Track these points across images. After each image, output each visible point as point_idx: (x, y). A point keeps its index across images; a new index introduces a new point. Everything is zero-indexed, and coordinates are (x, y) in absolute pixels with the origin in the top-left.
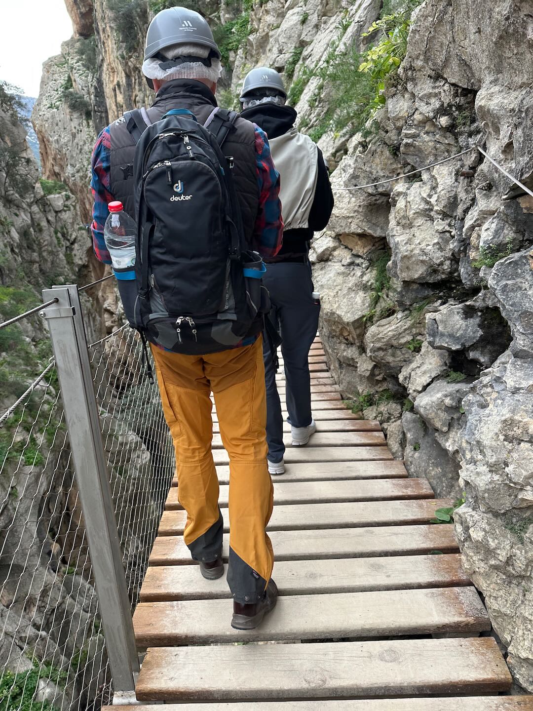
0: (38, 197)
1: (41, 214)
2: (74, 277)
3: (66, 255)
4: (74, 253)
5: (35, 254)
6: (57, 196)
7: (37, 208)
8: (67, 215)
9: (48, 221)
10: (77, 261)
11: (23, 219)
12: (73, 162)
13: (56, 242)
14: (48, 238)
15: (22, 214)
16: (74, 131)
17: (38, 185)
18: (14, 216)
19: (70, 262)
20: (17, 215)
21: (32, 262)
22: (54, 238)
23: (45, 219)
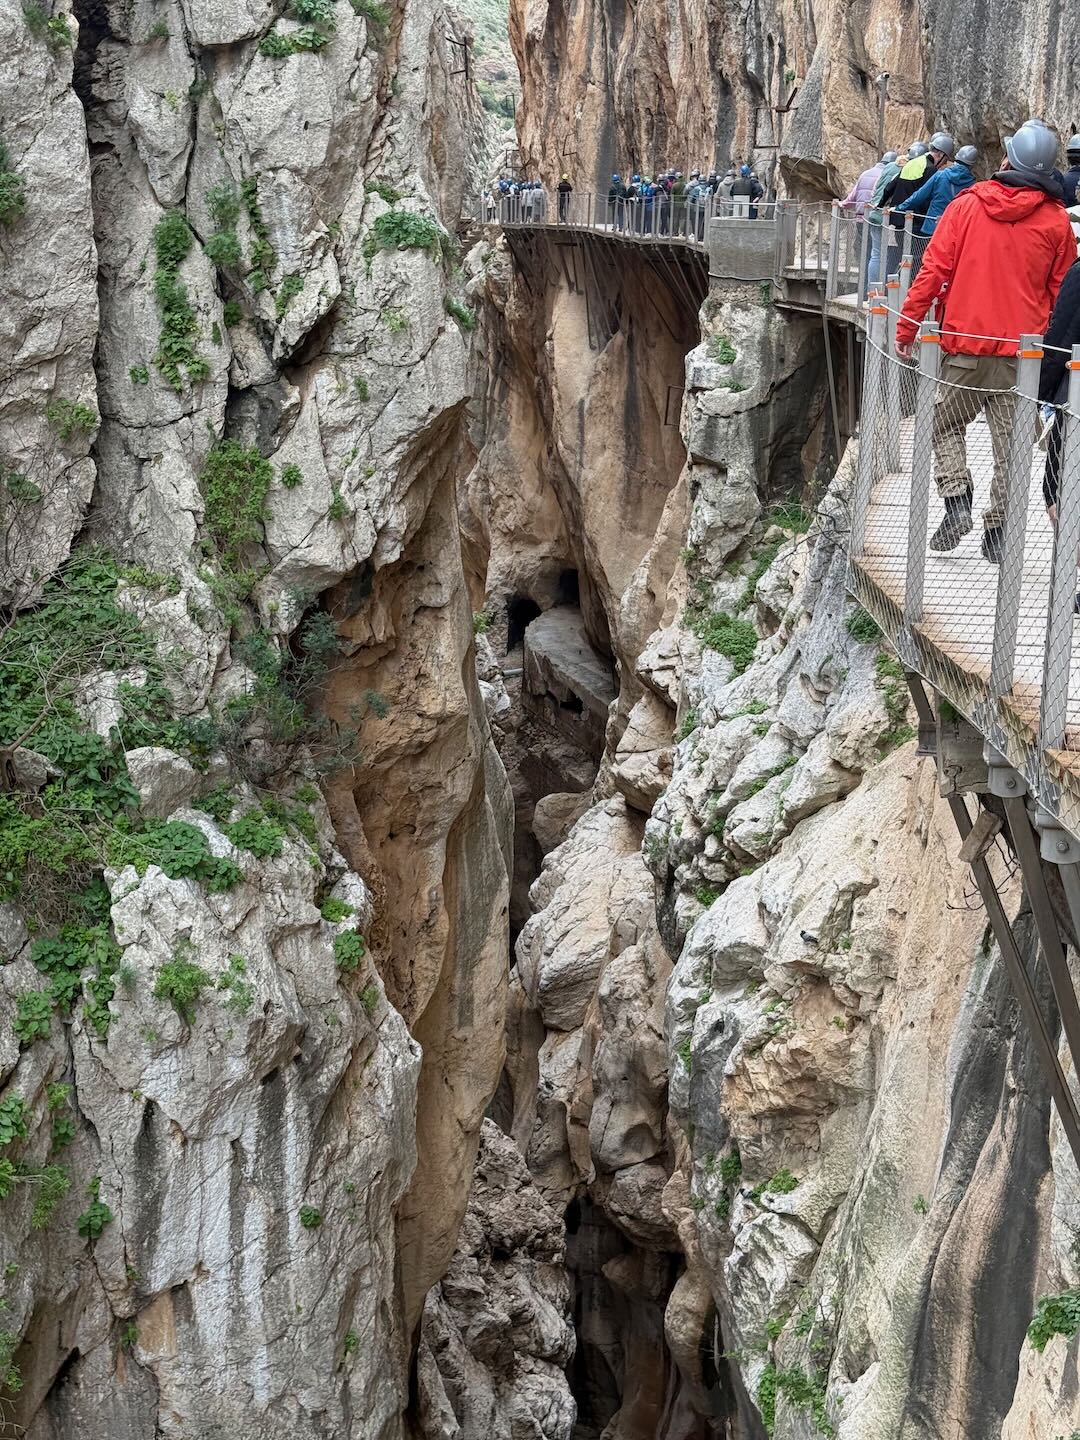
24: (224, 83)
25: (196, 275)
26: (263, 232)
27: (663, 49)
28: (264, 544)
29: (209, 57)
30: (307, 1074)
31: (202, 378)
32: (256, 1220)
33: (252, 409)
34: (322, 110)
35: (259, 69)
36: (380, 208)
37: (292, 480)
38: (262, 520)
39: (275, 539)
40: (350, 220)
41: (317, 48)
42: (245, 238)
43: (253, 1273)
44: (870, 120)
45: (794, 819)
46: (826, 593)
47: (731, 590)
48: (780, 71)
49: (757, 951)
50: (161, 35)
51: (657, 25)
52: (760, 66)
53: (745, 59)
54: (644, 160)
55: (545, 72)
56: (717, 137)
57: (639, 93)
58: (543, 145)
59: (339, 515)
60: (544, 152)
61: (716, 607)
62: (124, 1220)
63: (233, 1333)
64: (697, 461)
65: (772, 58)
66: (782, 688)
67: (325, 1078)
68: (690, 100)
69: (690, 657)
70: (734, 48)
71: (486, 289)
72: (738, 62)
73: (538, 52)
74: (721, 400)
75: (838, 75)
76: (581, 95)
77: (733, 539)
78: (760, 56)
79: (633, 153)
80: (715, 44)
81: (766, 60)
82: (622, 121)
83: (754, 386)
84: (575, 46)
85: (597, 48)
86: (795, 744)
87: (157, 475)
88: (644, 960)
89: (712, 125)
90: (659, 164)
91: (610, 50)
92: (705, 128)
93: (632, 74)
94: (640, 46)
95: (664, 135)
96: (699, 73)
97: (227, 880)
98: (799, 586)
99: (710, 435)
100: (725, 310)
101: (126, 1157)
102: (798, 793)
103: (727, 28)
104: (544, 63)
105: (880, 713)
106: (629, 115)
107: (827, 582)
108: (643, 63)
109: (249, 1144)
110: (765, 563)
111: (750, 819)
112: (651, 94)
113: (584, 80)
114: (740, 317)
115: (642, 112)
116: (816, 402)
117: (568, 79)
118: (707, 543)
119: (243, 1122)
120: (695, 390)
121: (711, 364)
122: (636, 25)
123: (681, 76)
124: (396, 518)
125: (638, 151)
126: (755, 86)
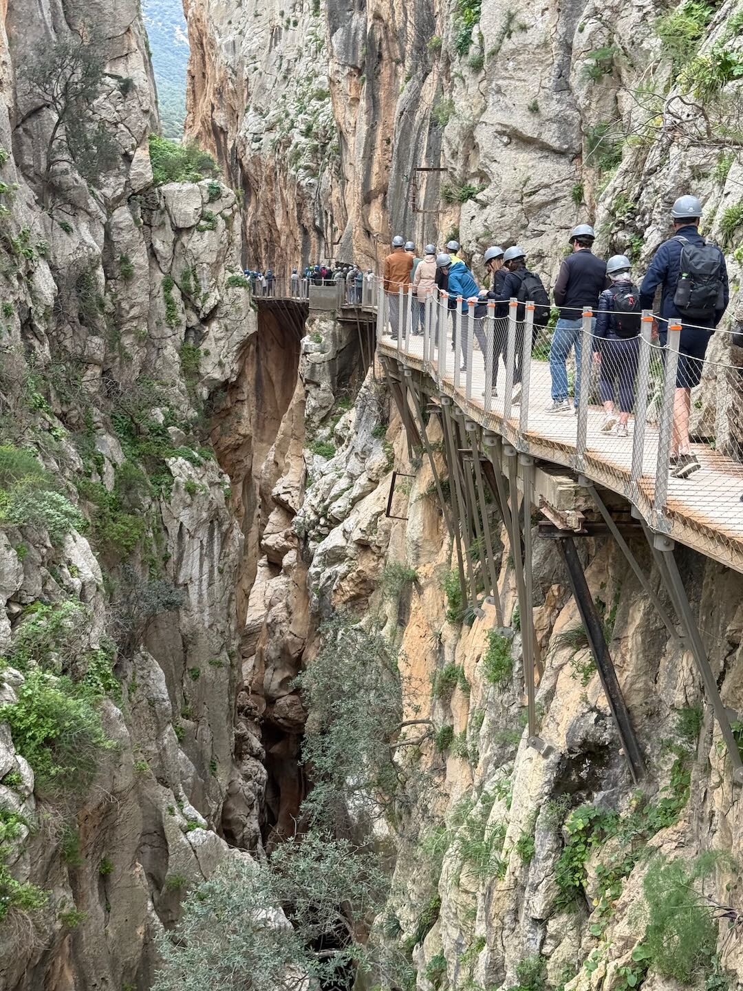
0: (138, 185)
1: (137, 233)
2: (193, 414)
3: (182, 351)
4: (204, 346)
5: (97, 340)
6: (189, 186)
7: (128, 215)
8: (206, 241)
9: (153, 253)
10: (209, 368)
11: (83, 242)
12: (261, 103)
13: (162, 310)
14: (143, 298)
15: (84, 227)
16: (279, 21)
17: (141, 154)
18: (59, 232)
19: (191, 371)
20: (67, 229)
21: (82, 362)
22: (160, 301)
23: (144, 247)
24: (185, 238)
25: (175, 293)
26: (197, 281)
27: (272, 212)
28: (198, 373)
29: (179, 231)
30: (220, 525)
31: (179, 324)
32: (206, 569)
33: (192, 334)
34: (215, 246)
35: (196, 235)
36: (230, 275)
37: (207, 353)
38: (197, 365)
39: (202, 371)
40: (220, 278)
41: (213, 229)
42: (192, 283)
43: (205, 584)
44: (372, 249)
45: (354, 502)
46: (363, 423)
47: (324, 432)
48: (331, 226)
49: (343, 548)
50: (163, 224)
51: (269, 201)
52: (321, 223)
53: (314, 220)
56: (302, 253)
57: (260, 232)
59: (221, 364)
61: (318, 439)
62: (174, 558)
63: (199, 602)
64: (308, 382)
65: (327, 220)
66: (347, 461)
67: (224, 528)
68: (288, 236)
69: (308, 458)
70: (309, 215)
72: (311, 221)
74: (316, 356)
75: (359, 232)
77: (324, 412)
78: (321, 219)
79: (258, 259)
80: (300, 213)
81: (324, 221)
82: (251, 245)
83: (330, 353)
86: (352, 477)
87: (166, 352)
88: (287, 606)
89: (300, 248)
92: (296, 249)
93: (256, 223)
94: (260, 210)
95: (273, 251)
96: (292, 224)
97: (200, 465)
98: (352, 426)
99: (313, 370)
100: (317, 322)
101: (175, 538)
102: (356, 491)
103: (305, 206)
105: (385, 460)
106: (255, 241)
107: (364, 419)
108: (262, 218)
109: (205, 543)
110: (337, 421)
111: (337, 508)
112: (267, 232)
114: (323, 325)
115: (262, 241)
116: (355, 358)
118: (313, 414)
119: (203, 534)
120: (305, 354)
121: (311, 343)
122: (258, 202)
123: (282, 225)
124: (236, 367)
125: (260, 258)
126: (320, 232)
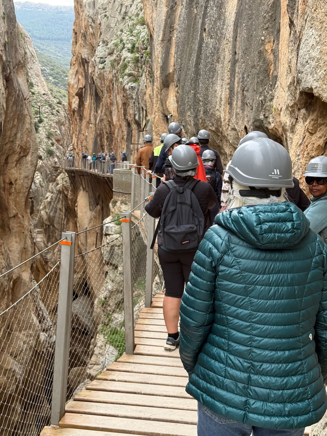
27: (111, 112)
47: (119, 317)
48: (146, 119)
51: (109, 105)
52: (139, 117)
53: (135, 115)
54: (106, 148)
55: (78, 121)
56: (127, 141)
57: (103, 127)
58: (77, 143)
60: (77, 146)
61: (113, 325)
64: (107, 263)
65: (143, 115)
68: (119, 129)
70: (131, 112)
71: (62, 188)
72: (132, 116)
73: (76, 114)
76: (88, 127)
79: (102, 146)
80: (125, 110)
81: (141, 115)
82: (99, 136)
84: (86, 113)
85: (93, 113)
89: (125, 137)
90: (110, 150)
91: (96, 113)
92: (123, 138)
93: (101, 120)
94: (104, 111)
95: (112, 141)
96: (121, 120)
100: (118, 204)
103: (129, 105)
104: (78, 118)
108: (105, 117)
112: (108, 127)
113: (89, 123)
114: (123, 207)
115: (105, 133)
117: (84, 122)
120: (106, 235)
121: (112, 225)
123: (116, 121)
125: (104, 146)
126: (138, 124)
